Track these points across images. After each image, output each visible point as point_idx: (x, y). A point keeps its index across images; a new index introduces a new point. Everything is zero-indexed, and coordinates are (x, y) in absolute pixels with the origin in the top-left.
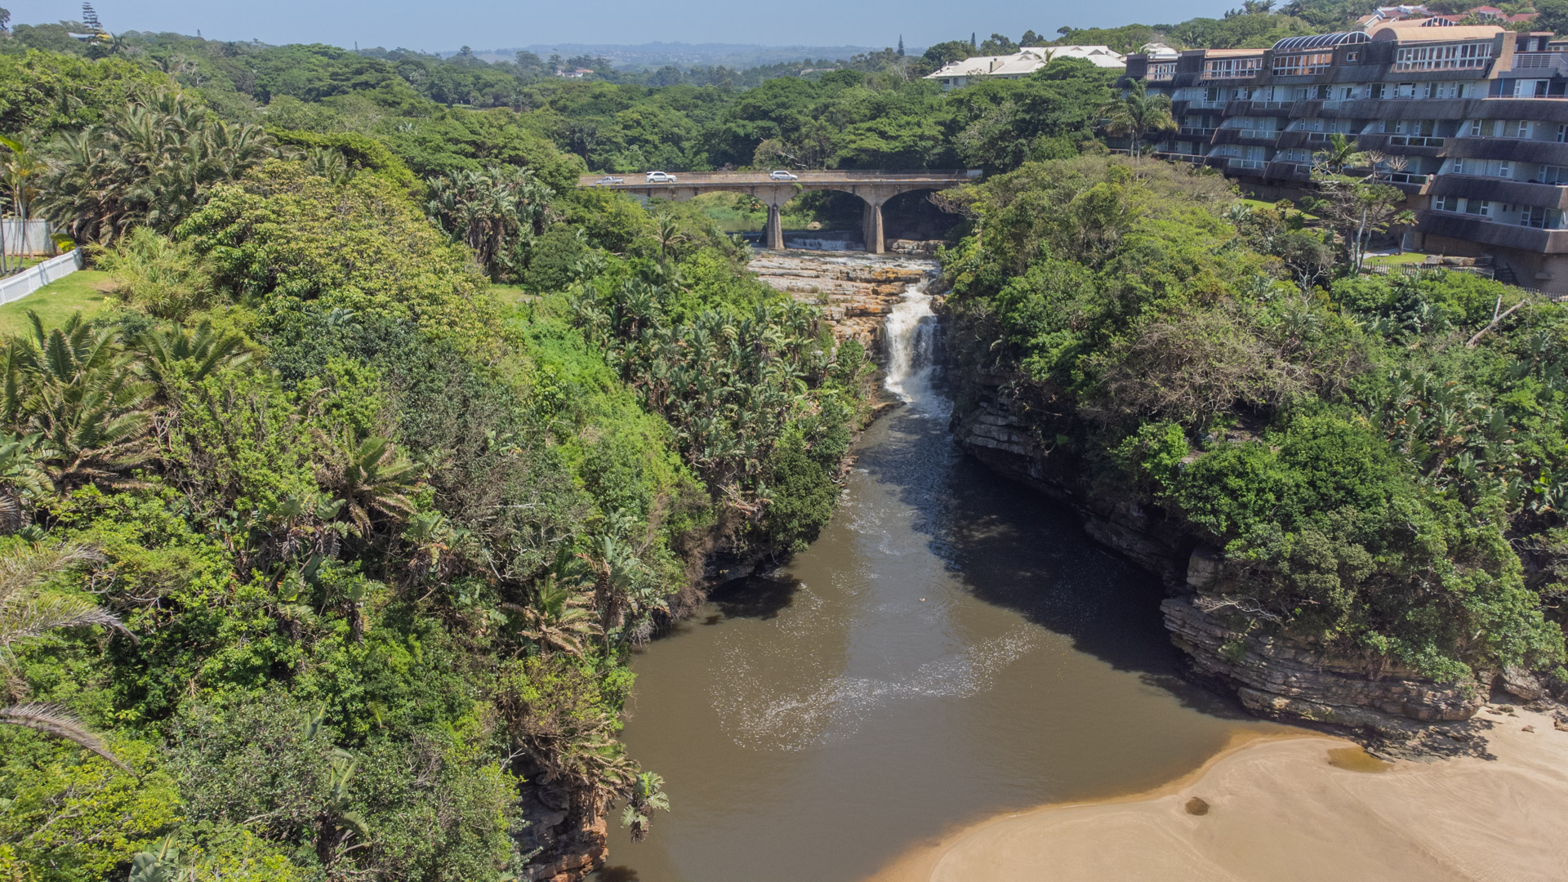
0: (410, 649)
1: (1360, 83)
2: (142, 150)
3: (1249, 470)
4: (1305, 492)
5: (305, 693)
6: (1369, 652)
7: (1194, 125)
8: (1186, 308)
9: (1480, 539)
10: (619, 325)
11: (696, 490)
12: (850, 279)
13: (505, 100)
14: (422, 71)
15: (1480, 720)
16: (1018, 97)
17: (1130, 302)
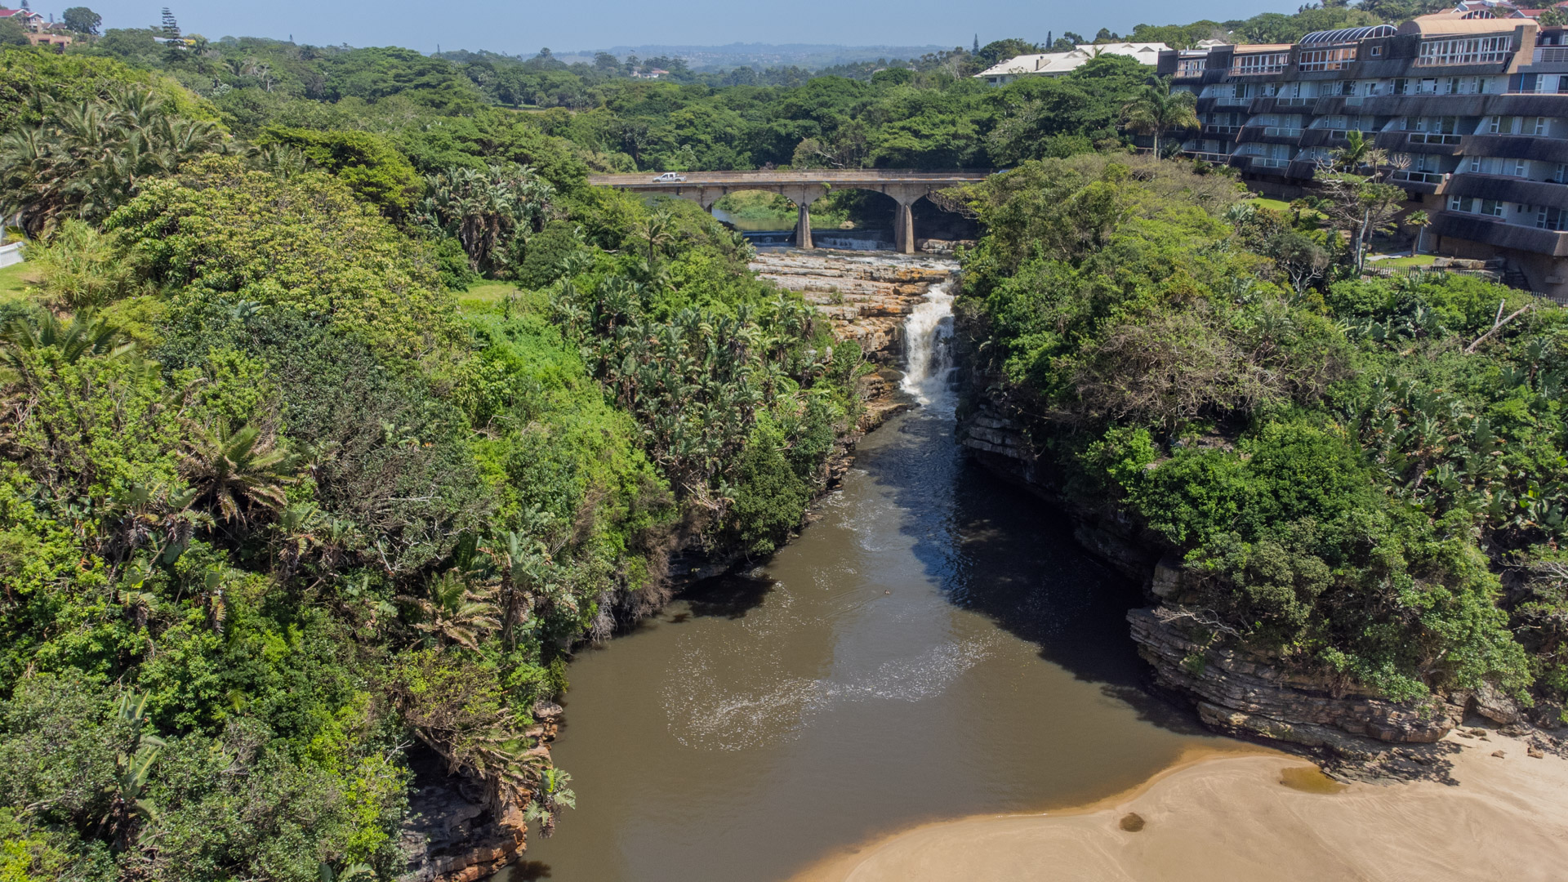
0: (287, 638)
1: (1383, 79)
2: (85, 145)
3: (1211, 478)
4: (1267, 502)
5: (149, 680)
6: (1328, 668)
7: (1220, 122)
8: (1155, 310)
9: (1441, 554)
10: (598, 322)
11: (658, 487)
12: (874, 279)
13: (570, 100)
14: (490, 72)
15: (1449, 743)
16: (1045, 95)
17: (1101, 305)
